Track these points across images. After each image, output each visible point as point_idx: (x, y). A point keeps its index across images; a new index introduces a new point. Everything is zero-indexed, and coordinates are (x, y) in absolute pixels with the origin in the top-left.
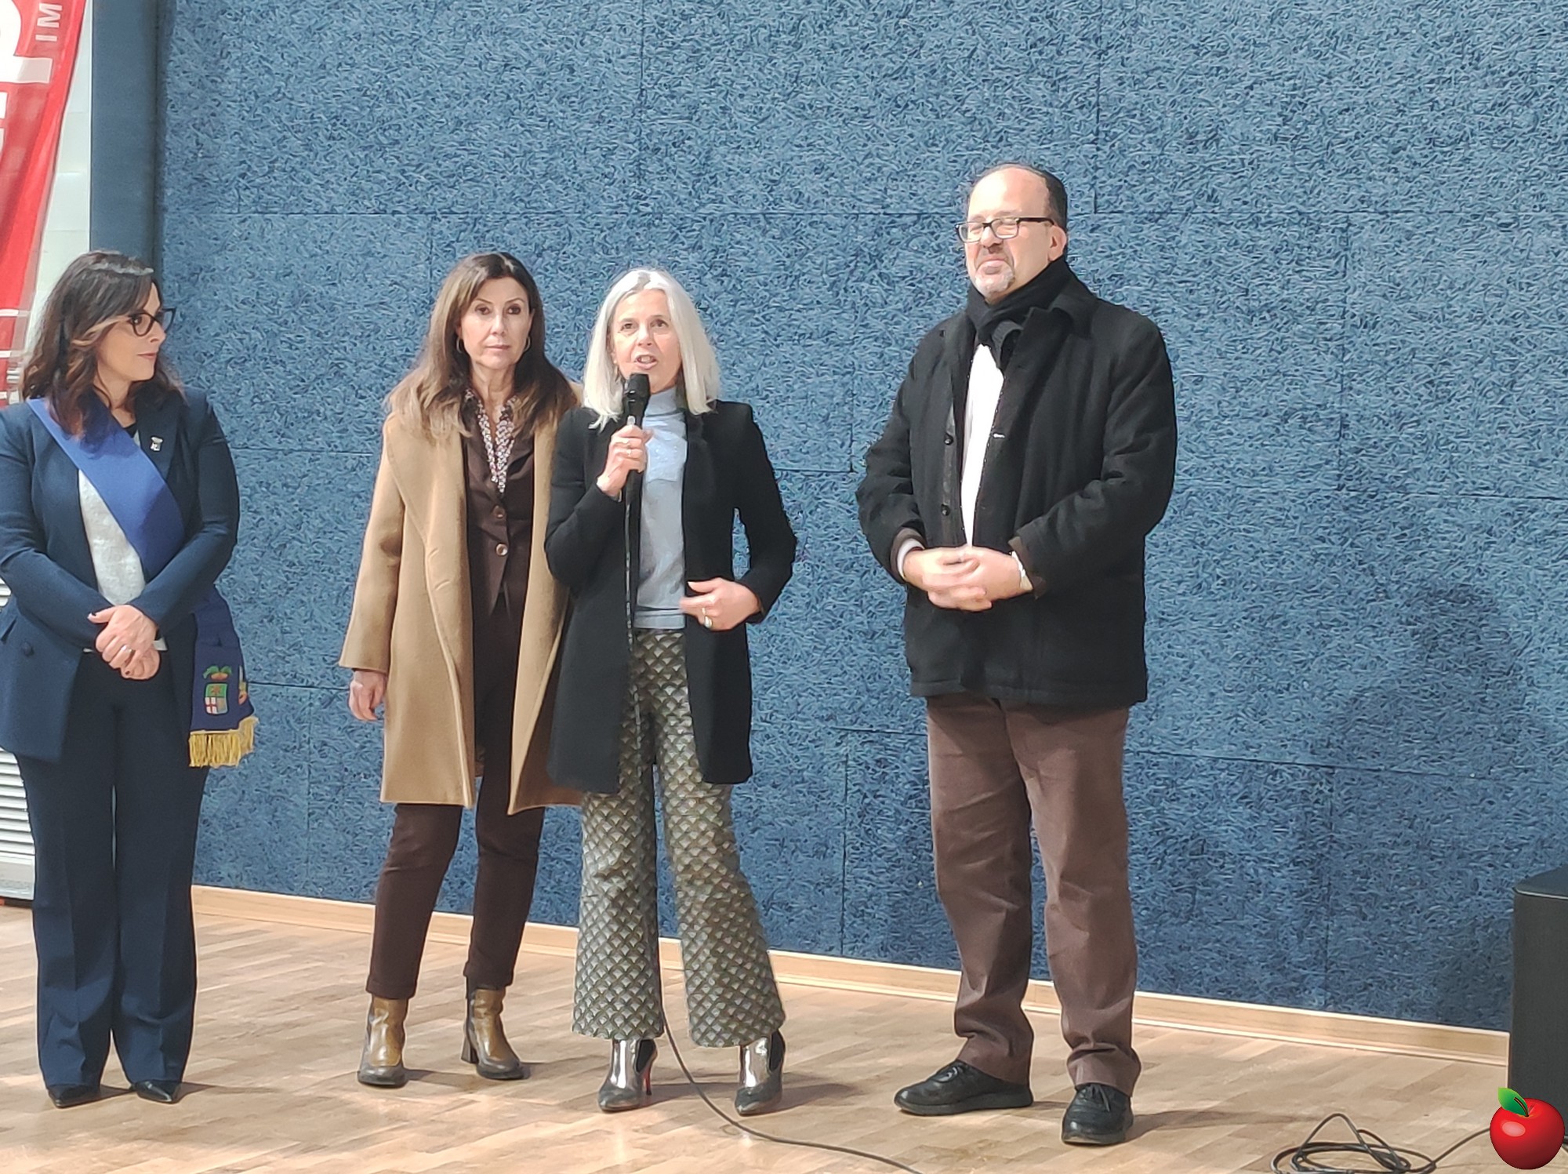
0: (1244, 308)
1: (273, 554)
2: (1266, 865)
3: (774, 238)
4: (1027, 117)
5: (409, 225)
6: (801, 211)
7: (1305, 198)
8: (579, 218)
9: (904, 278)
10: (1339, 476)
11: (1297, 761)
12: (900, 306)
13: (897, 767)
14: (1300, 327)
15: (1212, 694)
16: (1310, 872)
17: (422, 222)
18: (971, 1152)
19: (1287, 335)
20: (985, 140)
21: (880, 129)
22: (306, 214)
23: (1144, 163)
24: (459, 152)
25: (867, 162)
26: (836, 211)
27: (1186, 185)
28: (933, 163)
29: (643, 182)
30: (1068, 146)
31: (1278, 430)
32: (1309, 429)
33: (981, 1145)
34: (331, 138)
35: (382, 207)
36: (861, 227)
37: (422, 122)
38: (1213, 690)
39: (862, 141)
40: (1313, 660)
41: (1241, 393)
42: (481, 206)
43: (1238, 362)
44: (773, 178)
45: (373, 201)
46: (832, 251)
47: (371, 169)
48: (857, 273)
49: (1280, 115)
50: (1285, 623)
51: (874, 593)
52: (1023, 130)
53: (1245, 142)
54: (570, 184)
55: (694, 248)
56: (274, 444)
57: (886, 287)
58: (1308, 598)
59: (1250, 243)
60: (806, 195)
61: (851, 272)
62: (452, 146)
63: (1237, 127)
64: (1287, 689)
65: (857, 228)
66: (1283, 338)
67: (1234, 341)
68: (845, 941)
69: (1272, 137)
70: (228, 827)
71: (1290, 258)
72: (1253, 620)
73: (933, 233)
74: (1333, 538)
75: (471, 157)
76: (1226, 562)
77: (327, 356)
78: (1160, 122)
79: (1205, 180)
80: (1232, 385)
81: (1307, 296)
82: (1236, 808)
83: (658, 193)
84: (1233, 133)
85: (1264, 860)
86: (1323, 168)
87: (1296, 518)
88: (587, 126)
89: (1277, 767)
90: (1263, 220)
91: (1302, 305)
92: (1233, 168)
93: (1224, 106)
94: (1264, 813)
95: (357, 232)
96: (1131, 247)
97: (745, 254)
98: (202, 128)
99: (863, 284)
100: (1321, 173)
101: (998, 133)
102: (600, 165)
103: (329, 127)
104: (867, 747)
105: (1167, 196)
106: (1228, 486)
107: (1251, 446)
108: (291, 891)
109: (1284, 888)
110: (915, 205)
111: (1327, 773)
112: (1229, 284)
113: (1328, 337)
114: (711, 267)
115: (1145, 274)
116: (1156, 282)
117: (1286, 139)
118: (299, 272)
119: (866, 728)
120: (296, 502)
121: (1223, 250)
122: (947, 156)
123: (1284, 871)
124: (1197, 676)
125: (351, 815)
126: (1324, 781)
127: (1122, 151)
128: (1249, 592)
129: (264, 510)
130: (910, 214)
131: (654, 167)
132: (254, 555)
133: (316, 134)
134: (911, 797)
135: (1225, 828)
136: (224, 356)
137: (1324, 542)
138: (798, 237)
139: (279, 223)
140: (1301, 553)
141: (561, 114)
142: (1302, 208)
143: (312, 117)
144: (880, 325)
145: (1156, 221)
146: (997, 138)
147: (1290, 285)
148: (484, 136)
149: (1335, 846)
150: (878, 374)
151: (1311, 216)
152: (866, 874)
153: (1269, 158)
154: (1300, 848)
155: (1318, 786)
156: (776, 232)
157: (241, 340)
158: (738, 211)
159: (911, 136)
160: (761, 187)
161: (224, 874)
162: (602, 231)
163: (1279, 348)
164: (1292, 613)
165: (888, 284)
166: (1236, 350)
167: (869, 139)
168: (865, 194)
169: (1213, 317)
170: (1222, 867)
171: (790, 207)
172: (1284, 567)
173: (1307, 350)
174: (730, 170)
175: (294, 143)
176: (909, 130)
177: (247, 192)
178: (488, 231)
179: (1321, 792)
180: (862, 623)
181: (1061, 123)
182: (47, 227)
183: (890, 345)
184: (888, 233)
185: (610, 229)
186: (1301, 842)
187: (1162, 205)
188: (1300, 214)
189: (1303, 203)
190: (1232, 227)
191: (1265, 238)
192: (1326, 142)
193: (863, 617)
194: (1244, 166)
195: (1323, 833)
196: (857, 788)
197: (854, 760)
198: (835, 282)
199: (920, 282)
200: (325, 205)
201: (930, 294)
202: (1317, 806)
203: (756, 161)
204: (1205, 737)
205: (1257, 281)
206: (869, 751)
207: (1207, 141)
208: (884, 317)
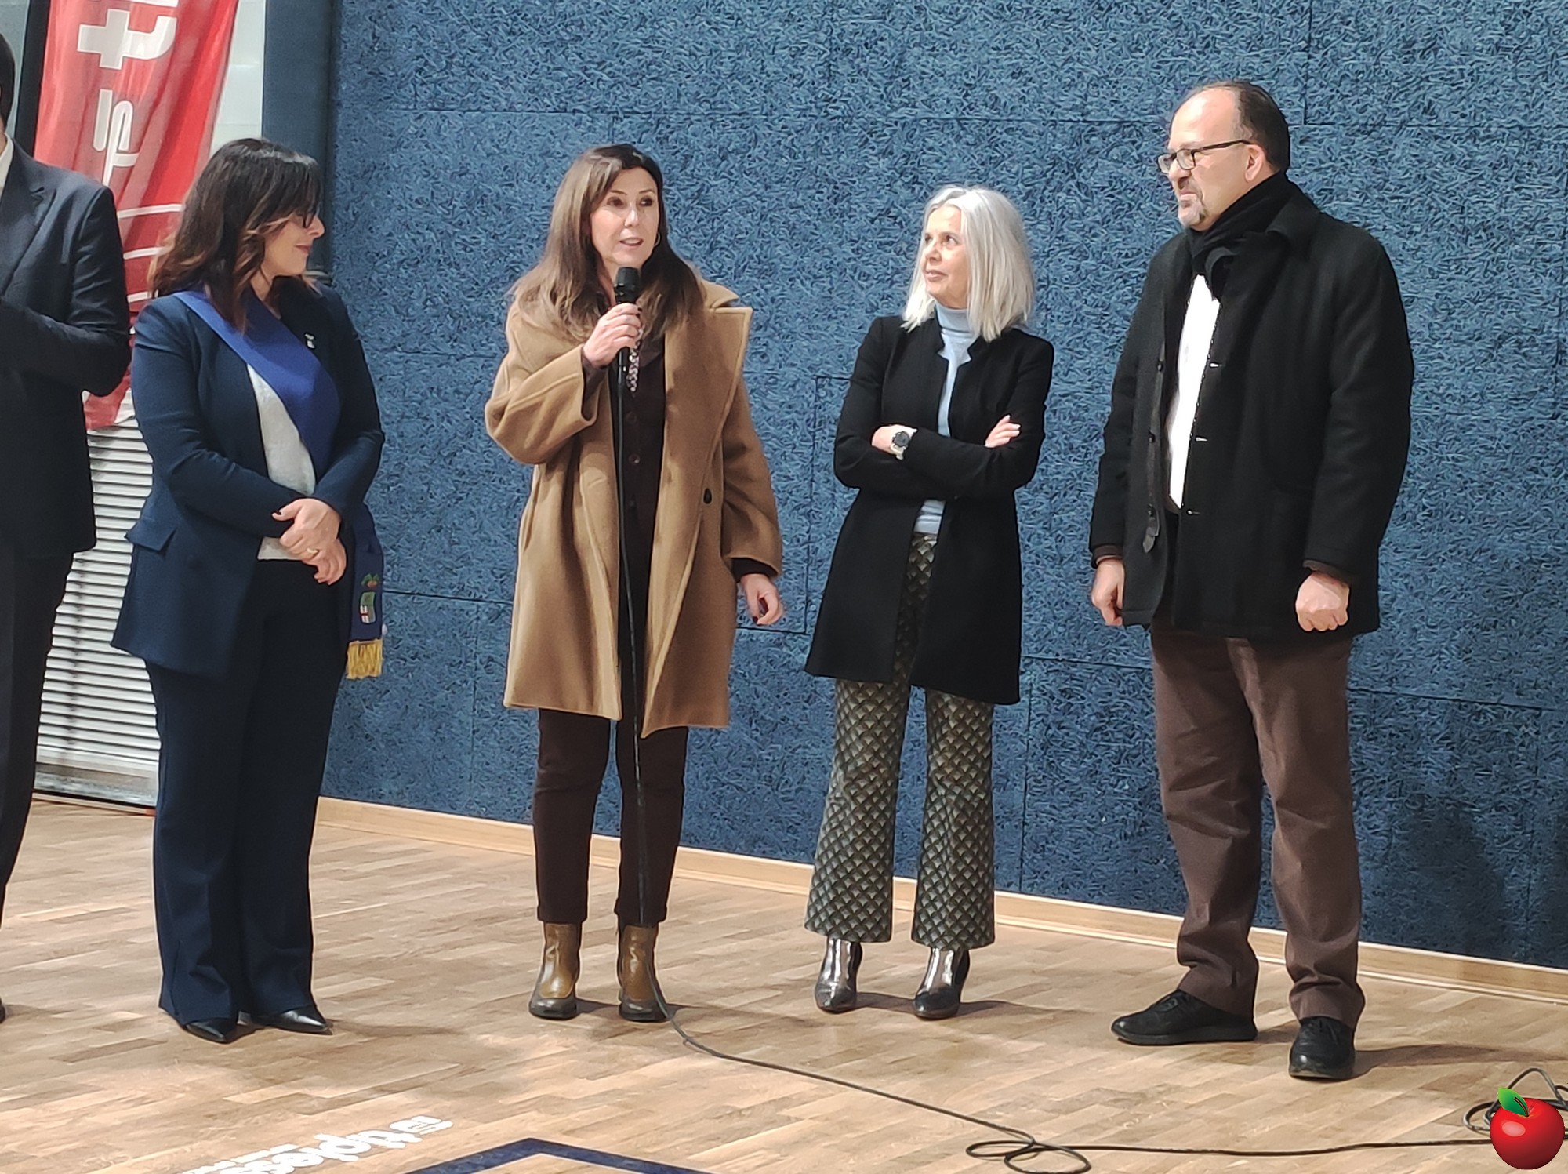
0: (1460, 226)
1: (442, 463)
2: (1467, 809)
3: (968, 144)
4: (1236, 22)
5: (589, 124)
6: (997, 117)
7: (1527, 111)
8: (766, 120)
9: (1103, 188)
10: (1555, 404)
11: (1502, 702)
12: (1098, 217)
13: (1083, 698)
14: (1517, 247)
15: (1415, 630)
16: (1513, 818)
17: (603, 121)
18: (1150, 1096)
19: (1503, 255)
20: (1192, 45)
21: (1081, 33)
22: (484, 111)
23: (1358, 73)
24: (643, 50)
25: (1066, 67)
26: (1033, 118)
27: (1402, 96)
28: (1137, 70)
29: (833, 84)
30: (1278, 54)
31: (1491, 355)
32: (1524, 355)
33: (1161, 1089)
34: (511, 33)
35: (562, 105)
36: (1059, 135)
37: (604, 17)
38: (1417, 626)
39: (1062, 45)
40: (1522, 596)
41: (1454, 315)
42: (665, 106)
43: (1451, 283)
44: (968, 82)
45: (553, 99)
46: (1028, 159)
47: (552, 66)
48: (1054, 183)
49: (1502, 24)
50: (1492, 557)
51: (1064, 516)
52: (1231, 36)
53: (1465, 50)
54: (757, 84)
55: (884, 153)
56: (446, 349)
57: (1084, 197)
58: (1518, 531)
59: (1467, 158)
60: (1003, 101)
61: (1048, 182)
62: (637, 43)
63: (1456, 36)
64: (1494, 627)
65: (1055, 136)
66: (1499, 259)
67: (1448, 261)
68: (1024, 876)
69: (1493, 47)
70: (390, 743)
71: (1510, 174)
72: (1459, 553)
73: (1134, 143)
74: (1546, 469)
75: (656, 55)
76: (1433, 492)
77: (502, 259)
78: (1375, 30)
79: (1422, 92)
80: (1444, 307)
81: (1526, 215)
82: (1436, 749)
83: (849, 95)
84: (1452, 42)
85: (1465, 805)
86: (1546, 81)
87: (1507, 447)
88: (776, 25)
89: (1480, 707)
90: (1482, 134)
91: (1520, 224)
92: (1451, 79)
93: (1444, 14)
94: (1466, 755)
95: (536, 131)
96: (1342, 160)
97: (937, 161)
98: (379, 21)
99: (1059, 195)
100: (1544, 86)
101: (1204, 39)
102: (789, 66)
103: (510, 21)
104: (1052, 676)
105: (1380, 107)
106: (1437, 412)
107: (1463, 370)
108: (453, 810)
109: (1485, 834)
110: (1116, 113)
111: (1533, 715)
112: (1444, 201)
113: (1547, 258)
114: (901, 174)
115: (1356, 189)
116: (1367, 198)
117: (1508, 49)
118: (476, 172)
119: (1051, 656)
120: (467, 410)
121: (1439, 165)
122: (1151, 62)
123: (1486, 816)
124: (1399, 611)
125: (516, 734)
126: (1529, 722)
127: (1335, 60)
128: (1456, 524)
129: (435, 417)
130: (1111, 122)
131: (844, 68)
132: (422, 463)
133: (496, 28)
134: (1096, 730)
135: (1424, 769)
136: (397, 257)
137: (1537, 472)
138: (994, 145)
139: (456, 119)
140: (1511, 484)
141: (750, 12)
142: (1522, 122)
143: (492, 11)
144: (1076, 238)
145: (1369, 133)
146: (1204, 45)
147: (1508, 203)
148: (669, 33)
149: (1539, 791)
150: (1073, 289)
151: (1533, 130)
152: (1048, 808)
153: (1490, 69)
154: (1503, 792)
155: (1523, 728)
156: (970, 139)
157: (414, 240)
158: (931, 115)
159: (1114, 40)
160: (956, 91)
161: (385, 791)
162: (790, 134)
163: (1495, 269)
164: (1501, 546)
165: (1086, 194)
166: (1450, 270)
167: (1070, 43)
168: (1065, 101)
169: (1426, 236)
170: (1421, 810)
171: (985, 113)
172: (1494, 498)
173: (1525, 272)
174: (924, 73)
175: (473, 37)
176: (1112, 34)
177: (424, 88)
178: (672, 133)
179: (1526, 734)
180: (1050, 547)
181: (1271, 29)
182: (218, 121)
183: (1087, 258)
184: (1088, 142)
185: (797, 132)
186: (1504, 787)
187: (1375, 117)
188: (1521, 128)
189: (1525, 118)
190: (1449, 141)
191: (1484, 154)
192: (1550, 53)
193: (1051, 542)
194: (1462, 76)
195: (1528, 777)
196: (1040, 718)
197: (1038, 689)
198: (1030, 191)
199: (1119, 193)
200: (504, 103)
201: (1130, 205)
202: (1522, 749)
203: (951, 64)
204: (1406, 674)
205: (1473, 199)
206: (1055, 681)
207: (1424, 51)
208: (1082, 229)
